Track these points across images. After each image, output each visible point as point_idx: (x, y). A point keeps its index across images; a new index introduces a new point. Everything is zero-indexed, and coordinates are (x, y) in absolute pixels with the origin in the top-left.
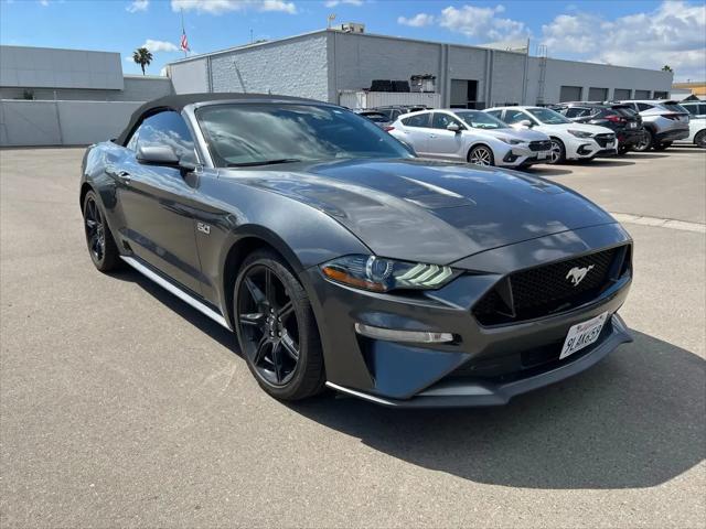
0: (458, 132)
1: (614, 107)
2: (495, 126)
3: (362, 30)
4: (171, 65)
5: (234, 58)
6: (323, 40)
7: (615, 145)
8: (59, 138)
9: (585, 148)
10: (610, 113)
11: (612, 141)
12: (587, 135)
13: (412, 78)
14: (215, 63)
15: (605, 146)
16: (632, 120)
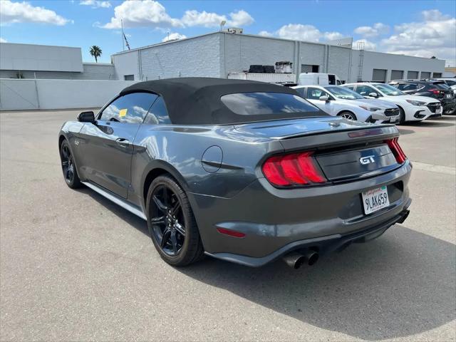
0: (327, 101)
1: (434, 83)
2: (353, 97)
3: (241, 32)
4: (114, 55)
5: (156, 51)
6: (217, 39)
7: (440, 111)
8: (37, 105)
9: (421, 113)
10: (433, 88)
11: (439, 108)
12: (422, 104)
13: (277, 64)
14: (144, 54)
15: (435, 112)
16: (447, 92)
